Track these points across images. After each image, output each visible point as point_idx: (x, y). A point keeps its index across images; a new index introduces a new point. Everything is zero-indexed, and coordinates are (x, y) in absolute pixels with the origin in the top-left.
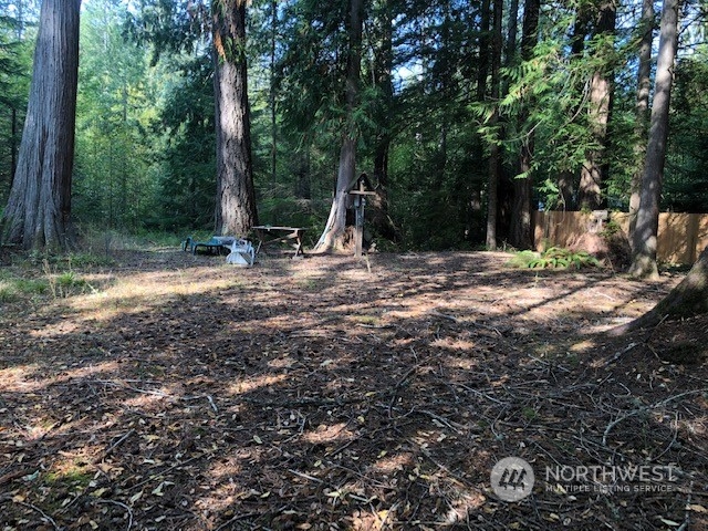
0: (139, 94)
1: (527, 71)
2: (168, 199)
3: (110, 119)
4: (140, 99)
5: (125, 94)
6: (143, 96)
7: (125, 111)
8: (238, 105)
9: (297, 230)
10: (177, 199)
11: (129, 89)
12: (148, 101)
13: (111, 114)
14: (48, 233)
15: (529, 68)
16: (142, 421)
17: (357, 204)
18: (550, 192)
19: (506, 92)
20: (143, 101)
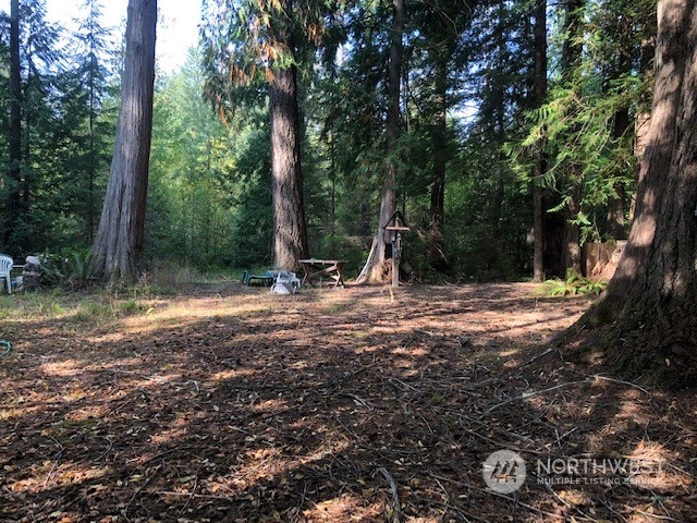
0: (222, 146)
1: (548, 113)
2: (244, 239)
3: (197, 168)
4: (222, 149)
5: (210, 146)
6: (226, 148)
7: (209, 161)
8: (291, 154)
9: (335, 262)
10: (251, 239)
11: (212, 141)
12: (229, 151)
13: (198, 164)
14: (123, 269)
15: (549, 110)
16: (143, 397)
17: (393, 239)
18: (582, 224)
19: (527, 133)
20: (225, 151)
